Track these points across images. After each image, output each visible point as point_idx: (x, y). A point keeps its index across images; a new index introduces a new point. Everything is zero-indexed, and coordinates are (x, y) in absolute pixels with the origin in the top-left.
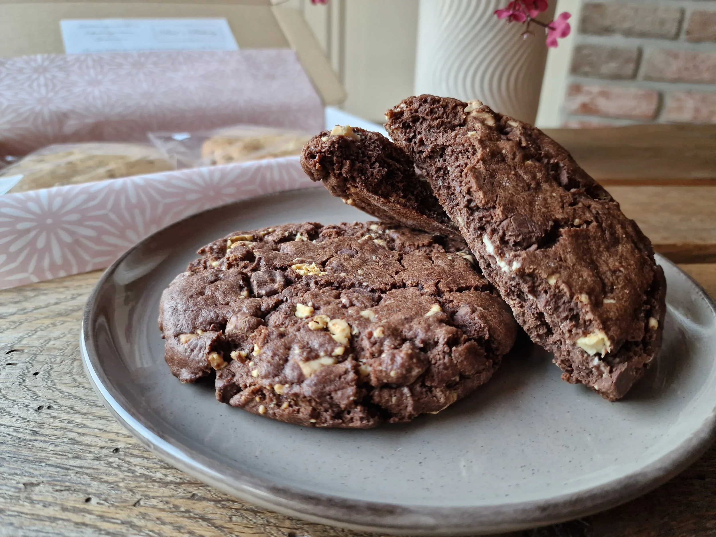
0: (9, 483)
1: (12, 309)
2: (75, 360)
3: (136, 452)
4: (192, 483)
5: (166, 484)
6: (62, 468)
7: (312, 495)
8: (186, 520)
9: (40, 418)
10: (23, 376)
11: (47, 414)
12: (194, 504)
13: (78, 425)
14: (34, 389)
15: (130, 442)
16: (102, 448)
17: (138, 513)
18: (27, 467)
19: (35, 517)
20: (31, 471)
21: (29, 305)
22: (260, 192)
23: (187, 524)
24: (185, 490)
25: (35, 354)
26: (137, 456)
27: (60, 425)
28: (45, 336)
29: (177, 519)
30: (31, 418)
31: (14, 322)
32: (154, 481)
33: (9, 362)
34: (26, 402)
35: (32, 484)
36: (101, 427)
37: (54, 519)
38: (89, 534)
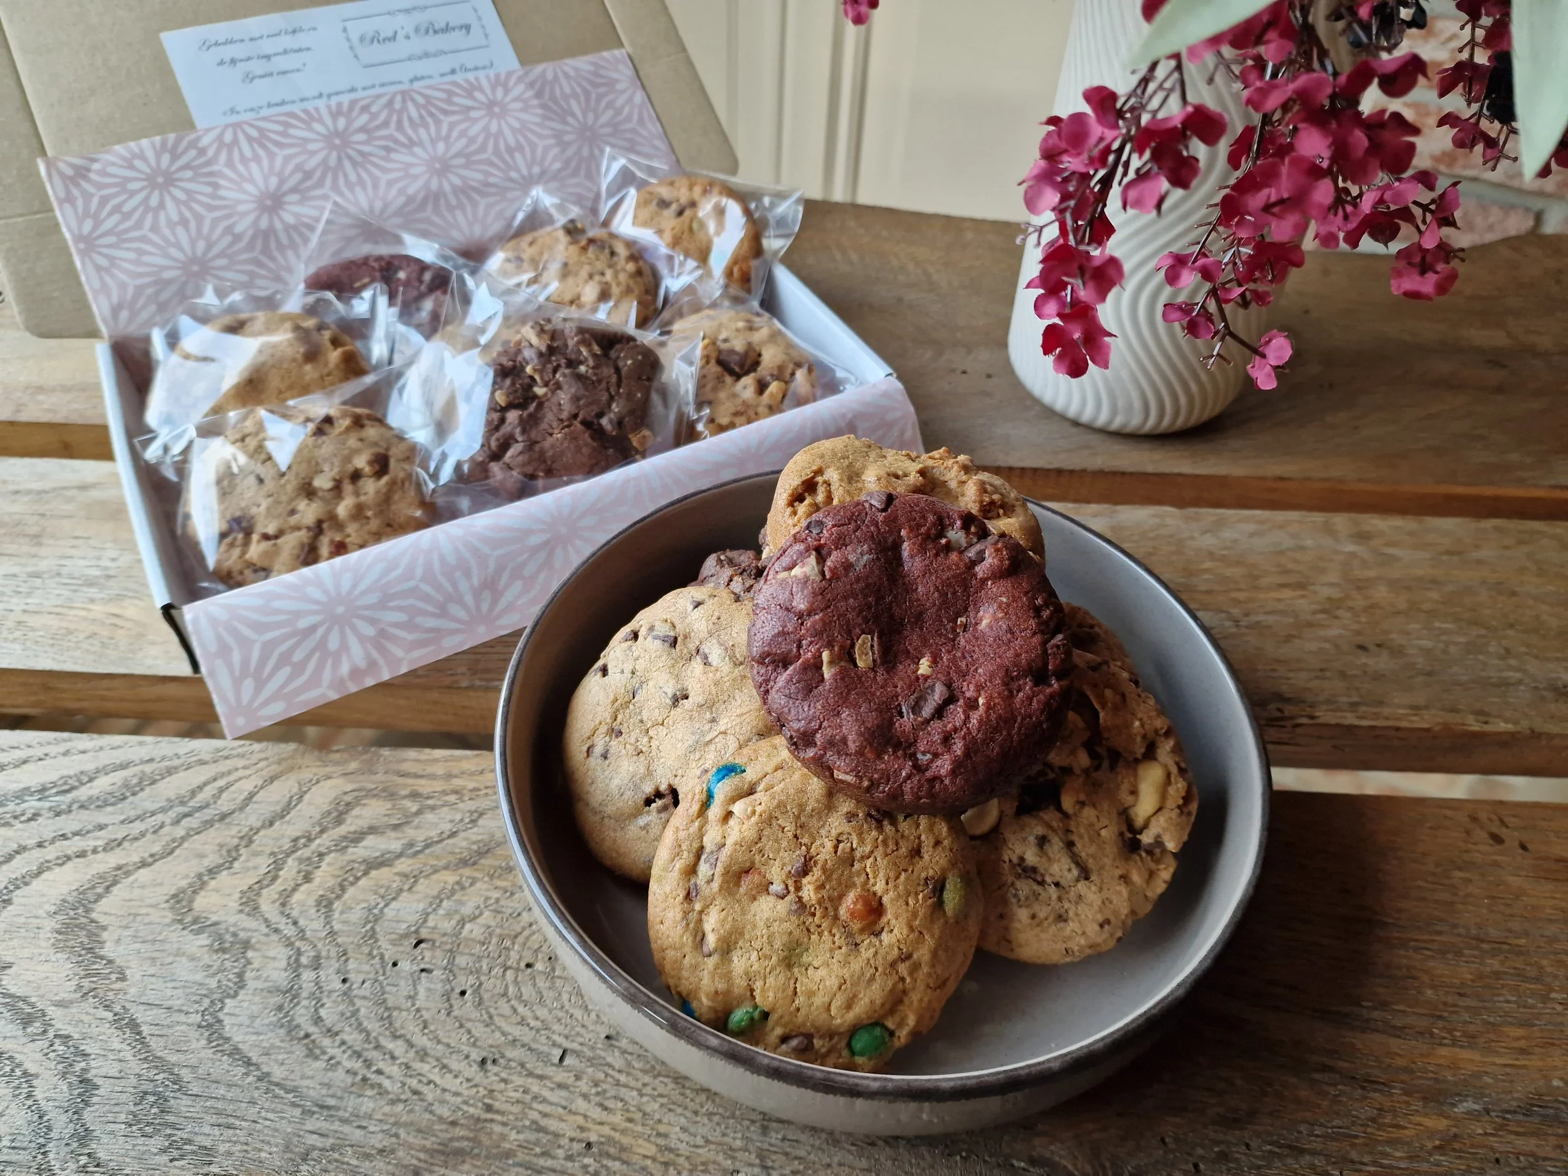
1: (393, 842)
3: (612, 1151)
9: (488, 1081)
10: (448, 997)
11: (496, 1074)
13: (535, 1098)
14: (468, 1025)
16: (572, 1140)
21: (417, 835)
25: (451, 951)
26: (614, 1159)
27: (515, 1095)
28: (456, 911)
30: (477, 1080)
31: (406, 876)
33: (422, 966)
34: (464, 1049)
36: (564, 1103)
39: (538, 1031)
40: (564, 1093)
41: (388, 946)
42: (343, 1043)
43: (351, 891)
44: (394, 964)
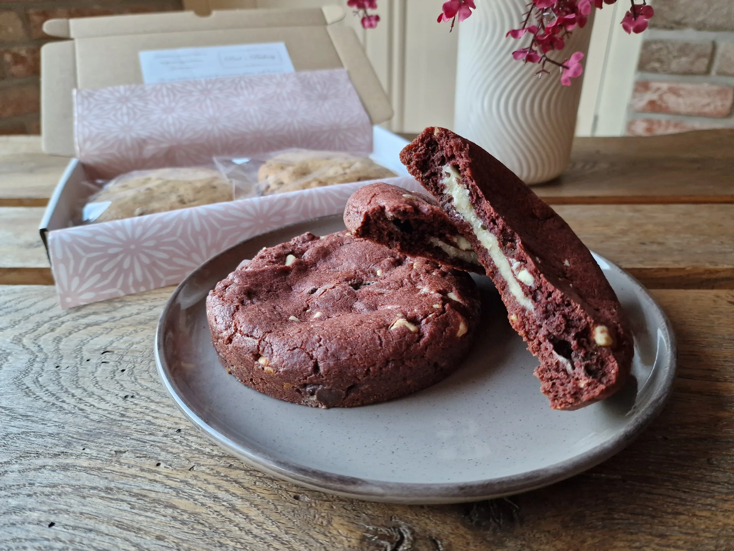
0: (105, 450)
2: (150, 361)
3: (193, 433)
4: (230, 457)
5: (213, 457)
6: (141, 441)
8: (224, 482)
9: (126, 404)
10: (114, 372)
11: (131, 402)
12: (231, 471)
14: (122, 383)
15: (188, 425)
16: (169, 428)
17: (192, 475)
18: (117, 440)
19: (121, 474)
20: (120, 442)
21: (117, 315)
22: (303, 219)
23: (225, 485)
24: (225, 461)
25: (122, 355)
26: (193, 436)
27: (140, 410)
28: (130, 341)
29: (218, 481)
30: (120, 404)
31: (107, 329)
32: (205, 454)
33: (104, 361)
34: (116, 392)
35: (121, 452)
36: (169, 413)
37: (135, 476)
38: (158, 487)
41: (87, 354)
42: (47, 390)
43: (74, 335)
44: (88, 360)
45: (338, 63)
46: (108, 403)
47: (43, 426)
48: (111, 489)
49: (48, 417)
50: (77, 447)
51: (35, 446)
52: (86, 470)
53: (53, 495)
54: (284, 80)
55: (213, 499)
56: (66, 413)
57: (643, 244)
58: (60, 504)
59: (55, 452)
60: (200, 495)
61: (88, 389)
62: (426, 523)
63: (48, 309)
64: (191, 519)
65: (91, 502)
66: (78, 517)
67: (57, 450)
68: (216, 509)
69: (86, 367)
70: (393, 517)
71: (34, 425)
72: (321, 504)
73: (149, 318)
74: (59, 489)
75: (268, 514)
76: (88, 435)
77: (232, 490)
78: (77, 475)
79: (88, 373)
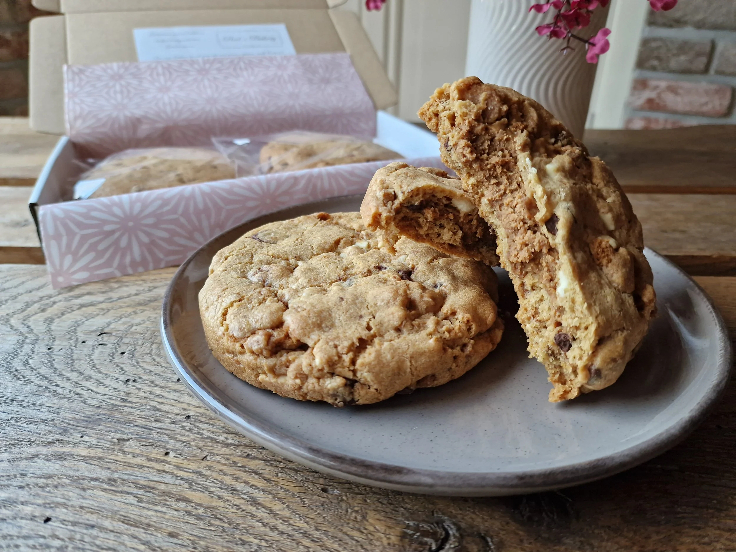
0: (106, 438)
1: (100, 298)
2: (153, 343)
3: (203, 419)
4: (248, 446)
5: (227, 445)
6: (147, 429)
7: (339, 455)
8: (242, 473)
9: (128, 389)
10: (113, 355)
11: (133, 386)
12: (249, 461)
13: (157, 396)
14: (122, 366)
15: (199, 411)
16: (177, 414)
17: (205, 466)
18: (119, 427)
19: (126, 464)
20: (123, 429)
21: (114, 295)
22: (311, 199)
23: (243, 476)
24: (241, 451)
25: (121, 337)
26: (204, 423)
27: (144, 395)
28: (129, 322)
29: (235, 472)
30: (121, 388)
31: (103, 309)
32: (218, 442)
33: (101, 343)
34: (116, 376)
35: (124, 440)
36: (176, 398)
37: (142, 467)
38: (168, 478)
39: (166, 368)
40: (177, 394)
41: (82, 335)
42: (38, 373)
43: (68, 315)
44: (83, 342)
45: (340, 47)
46: (107, 387)
47: (35, 411)
48: (115, 481)
49: (40, 401)
50: (75, 434)
51: (26, 433)
52: (85, 459)
53: (49, 487)
54: (285, 62)
55: (230, 492)
56: (61, 398)
57: (665, 231)
58: (56, 497)
59: (49, 440)
60: (216, 487)
61: (85, 372)
62: (472, 519)
63: (38, 289)
64: (207, 514)
65: (92, 495)
66: (78, 511)
67: (52, 437)
68: (235, 503)
69: (81, 349)
70: (435, 512)
71: (25, 410)
72: (353, 497)
73: (148, 299)
74: (55, 480)
75: (294, 508)
76: (87, 421)
77: (252, 482)
78: (75, 465)
79: (84, 356)
